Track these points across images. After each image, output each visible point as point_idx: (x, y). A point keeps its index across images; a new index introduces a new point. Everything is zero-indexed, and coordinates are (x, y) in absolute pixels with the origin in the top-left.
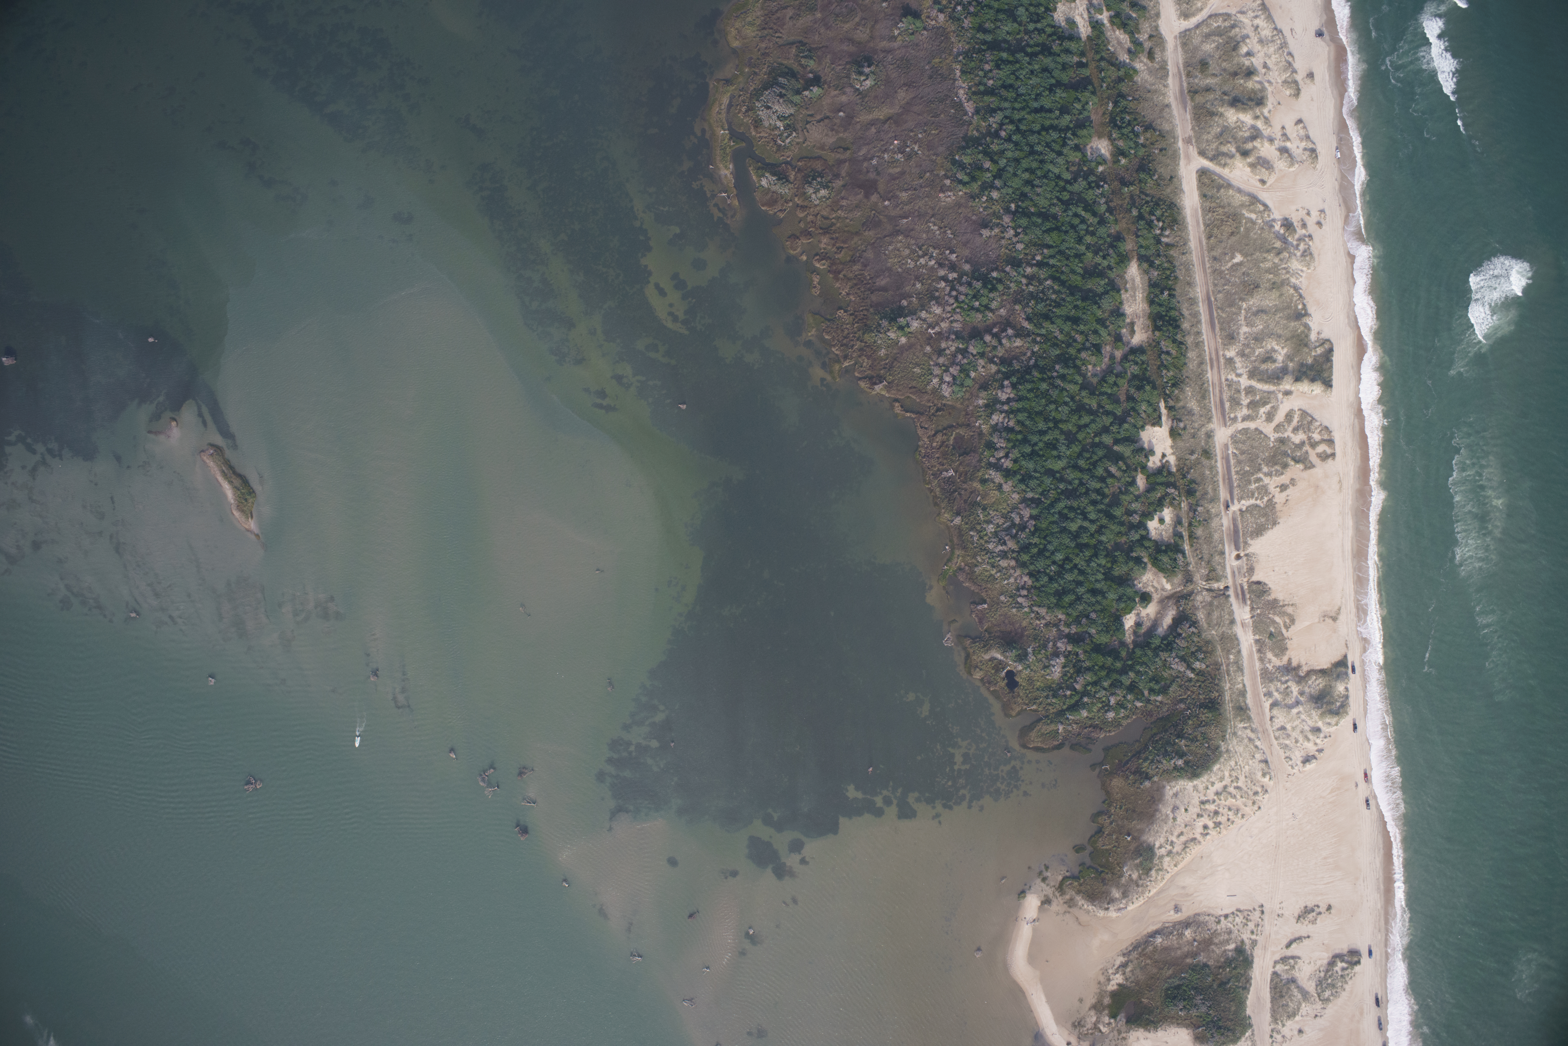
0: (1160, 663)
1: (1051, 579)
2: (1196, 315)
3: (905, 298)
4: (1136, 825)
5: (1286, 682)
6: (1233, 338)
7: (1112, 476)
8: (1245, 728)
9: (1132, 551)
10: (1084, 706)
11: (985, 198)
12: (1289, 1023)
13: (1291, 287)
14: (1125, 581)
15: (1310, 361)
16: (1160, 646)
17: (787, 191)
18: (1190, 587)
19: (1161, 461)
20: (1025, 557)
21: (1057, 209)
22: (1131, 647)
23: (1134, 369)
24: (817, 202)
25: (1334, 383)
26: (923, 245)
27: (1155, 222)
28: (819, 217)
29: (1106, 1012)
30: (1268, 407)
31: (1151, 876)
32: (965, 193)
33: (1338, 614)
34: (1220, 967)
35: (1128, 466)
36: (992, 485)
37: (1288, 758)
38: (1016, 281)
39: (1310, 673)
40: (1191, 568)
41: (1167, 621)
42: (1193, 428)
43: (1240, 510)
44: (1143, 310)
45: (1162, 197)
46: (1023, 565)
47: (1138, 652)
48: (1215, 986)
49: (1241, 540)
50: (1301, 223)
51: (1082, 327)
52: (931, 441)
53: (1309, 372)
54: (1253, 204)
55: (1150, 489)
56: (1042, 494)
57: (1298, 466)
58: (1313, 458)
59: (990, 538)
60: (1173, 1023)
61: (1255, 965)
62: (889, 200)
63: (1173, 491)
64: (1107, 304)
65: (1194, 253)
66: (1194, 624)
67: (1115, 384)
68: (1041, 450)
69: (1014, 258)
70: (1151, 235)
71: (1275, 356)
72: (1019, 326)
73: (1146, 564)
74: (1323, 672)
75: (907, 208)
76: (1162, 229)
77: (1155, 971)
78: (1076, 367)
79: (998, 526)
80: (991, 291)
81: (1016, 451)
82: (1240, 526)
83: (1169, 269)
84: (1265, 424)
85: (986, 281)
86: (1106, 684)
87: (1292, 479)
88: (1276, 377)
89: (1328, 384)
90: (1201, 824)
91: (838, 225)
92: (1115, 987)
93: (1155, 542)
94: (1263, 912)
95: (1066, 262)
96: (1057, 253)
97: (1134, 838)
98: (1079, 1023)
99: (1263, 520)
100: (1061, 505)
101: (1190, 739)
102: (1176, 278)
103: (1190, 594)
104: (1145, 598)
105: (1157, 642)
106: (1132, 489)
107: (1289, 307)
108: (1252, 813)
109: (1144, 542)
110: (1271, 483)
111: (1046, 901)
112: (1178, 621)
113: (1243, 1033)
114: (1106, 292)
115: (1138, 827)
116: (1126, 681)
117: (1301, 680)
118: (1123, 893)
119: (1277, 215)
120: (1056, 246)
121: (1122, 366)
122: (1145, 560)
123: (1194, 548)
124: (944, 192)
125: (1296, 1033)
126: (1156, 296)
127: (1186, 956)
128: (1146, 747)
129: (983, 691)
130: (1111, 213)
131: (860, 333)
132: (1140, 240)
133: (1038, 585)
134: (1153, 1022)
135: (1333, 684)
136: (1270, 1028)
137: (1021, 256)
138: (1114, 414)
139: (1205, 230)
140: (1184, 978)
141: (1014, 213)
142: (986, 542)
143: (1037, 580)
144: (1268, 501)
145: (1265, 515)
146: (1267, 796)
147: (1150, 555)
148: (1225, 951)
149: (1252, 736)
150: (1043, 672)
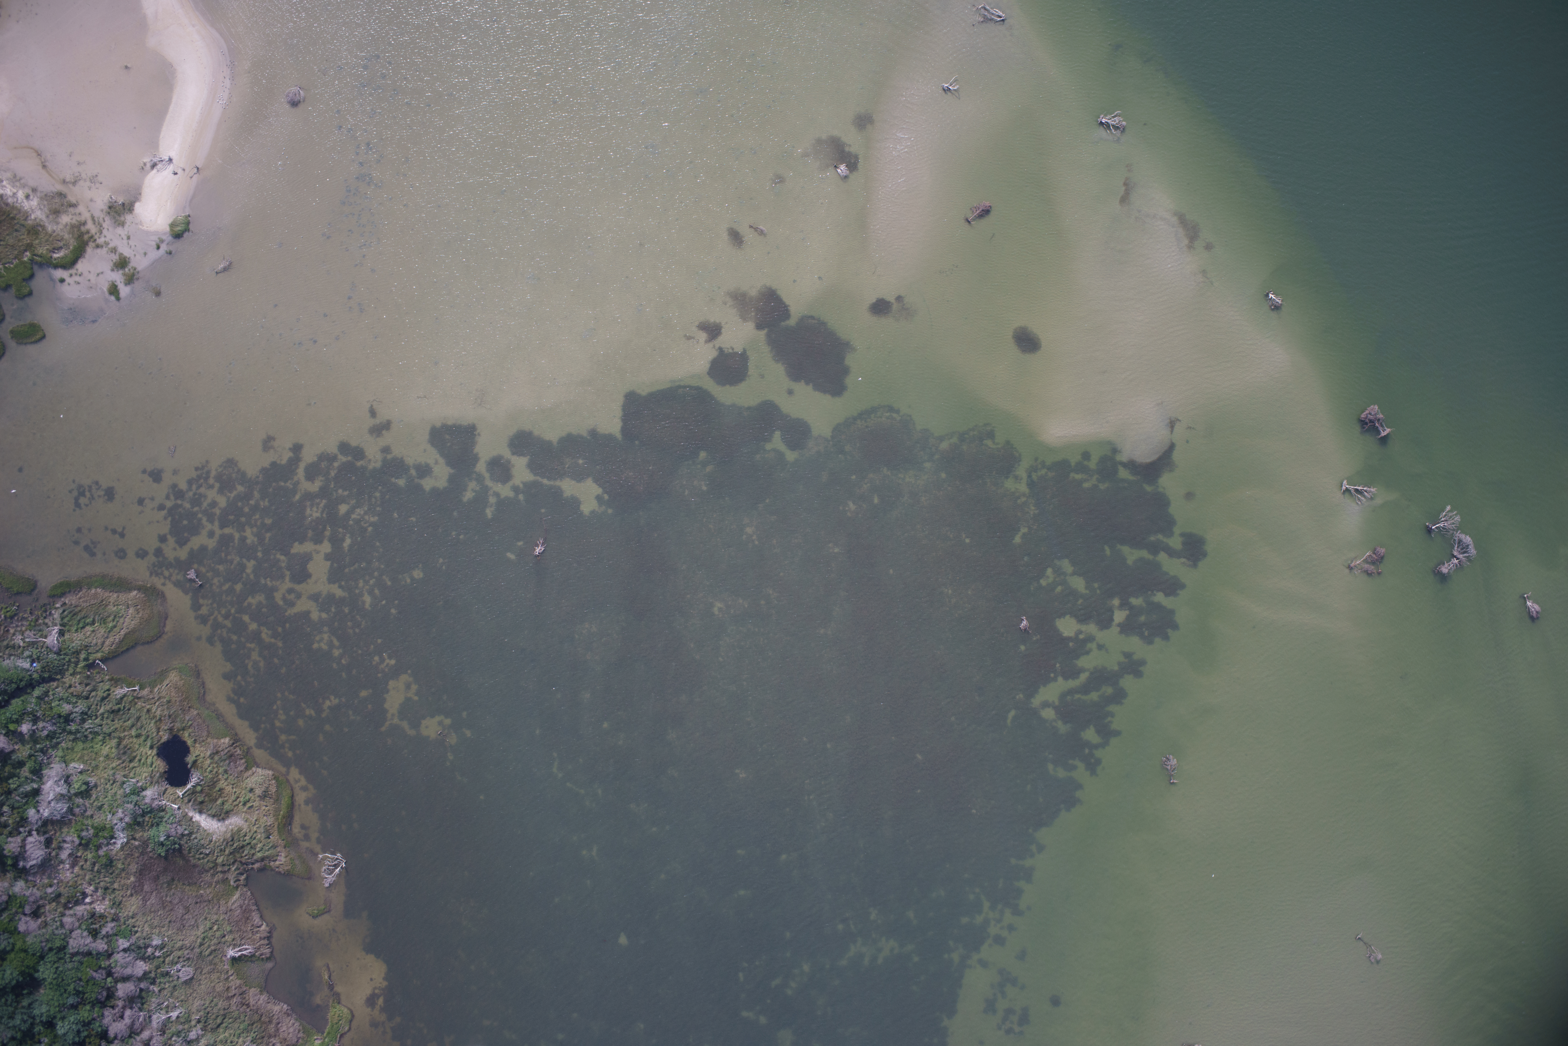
111: (120, 209)
133: (86, 1009)
150: (92, 780)
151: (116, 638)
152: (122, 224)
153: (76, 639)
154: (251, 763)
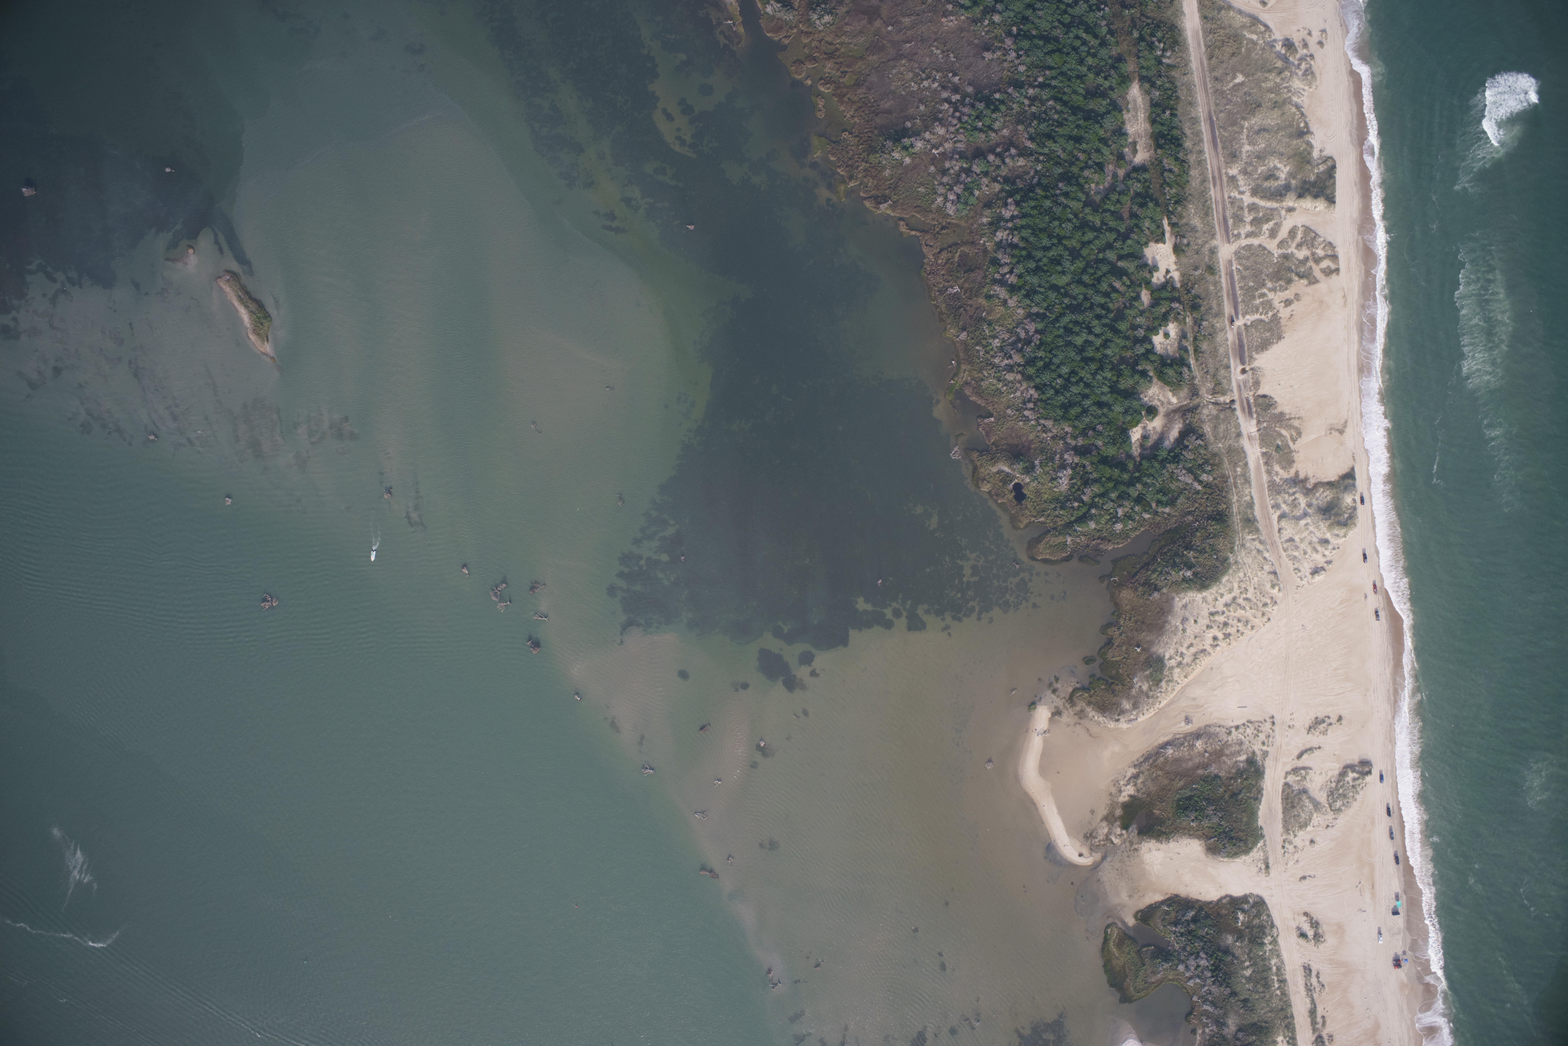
0: (1167, 475)
1: (1057, 392)
2: (1198, 134)
3: (909, 120)
4: (1144, 636)
5: (1294, 493)
6: (1235, 156)
7: (1115, 290)
8: (1254, 540)
9: (1137, 365)
10: (1092, 517)
11: (987, 22)
12: (1301, 834)
13: (1292, 105)
14: (1131, 394)
15: (1313, 178)
16: (1167, 458)
17: (791, 18)
18: (1196, 401)
19: (1165, 277)
20: (1031, 371)
21: (1058, 31)
22: (1138, 459)
23: (1138, 187)
24: (821, 28)
25: (1337, 199)
26: (926, 69)
27: (1157, 43)
28: (823, 42)
29: (1118, 823)
30: (1271, 224)
31: (1161, 687)
32: (968, 18)
33: (1345, 427)
34: (1231, 778)
35: (1132, 281)
36: (997, 301)
37: (1297, 570)
38: (1018, 102)
39: (1317, 485)
40: (1196, 382)
41: (1174, 434)
42: (1196, 245)
43: (1245, 325)
44: (1145, 130)
45: (1163, 19)
46: (1029, 378)
47: (1145, 464)
48: (1227, 797)
49: (1247, 354)
50: (1302, 43)
51: (1084, 146)
52: (936, 259)
53: (1312, 189)
54: (1254, 25)
55: (1155, 303)
56: (1047, 309)
57: (1302, 281)
58: (1317, 273)
59: (996, 353)
60: (1185, 834)
61: (1266, 776)
62: (892, 25)
63: (1177, 305)
64: (1109, 123)
65: (1195, 73)
66: (1201, 436)
67: (1118, 201)
68: (1045, 265)
69: (1017, 80)
70: (1152, 56)
71: (1277, 174)
72: (1022, 147)
73: (1151, 377)
74: (1330, 484)
75: (910, 33)
76: (1164, 50)
77: (1166, 782)
78: (1078, 184)
79: (1003, 340)
80: (994, 111)
81: (1020, 266)
82: (1245, 341)
83: (1170, 89)
84: (1268, 240)
85: (989, 102)
86: (1113, 496)
87: (1296, 295)
88: (1279, 194)
89: (1331, 200)
90: (1211, 635)
91: (843, 50)
92: (1127, 799)
93: (1161, 356)
94: (1273, 723)
95: (1067, 83)
96: (1059, 74)
97: (1143, 650)
98: (1091, 834)
99: (1268, 334)
100: (1066, 320)
101: (1198, 551)
102: (1178, 98)
103: (1196, 407)
104: (1152, 411)
105: (1163, 454)
106: (1136, 304)
107: (1291, 126)
108: (1261, 625)
109: (1150, 356)
110: (1276, 298)
111: (1057, 713)
112: (1184, 434)
113: (1255, 844)
114: (1109, 112)
115: (1148, 638)
116: (1134, 492)
117: (1308, 492)
118: (1133, 705)
119: (1278, 35)
120: (1058, 68)
121: (1125, 184)
122: (1151, 374)
123: (1199, 362)
124: (946, 17)
125: (1308, 843)
126: (1158, 115)
127: (1198, 768)
128: (1154, 559)
129: (991, 503)
130: (1112, 35)
131: (865, 154)
132: (1141, 60)
133: (1044, 397)
134: (1164, 833)
135: (1341, 496)
136: (1282, 838)
137: (1023, 79)
138: (1118, 231)
139: (1206, 51)
140: (1196, 789)
141: (1016, 37)
142: (992, 356)
143: (1043, 393)
144: (1273, 316)
145: (1270, 330)
146: (1276, 608)
147: (1155, 369)
148: (1236, 762)
149: (1261, 547)
150: (1050, 484)
151: (1046, 540)
152: (1055, 707)
153: (1060, 539)
154: (989, 493)
